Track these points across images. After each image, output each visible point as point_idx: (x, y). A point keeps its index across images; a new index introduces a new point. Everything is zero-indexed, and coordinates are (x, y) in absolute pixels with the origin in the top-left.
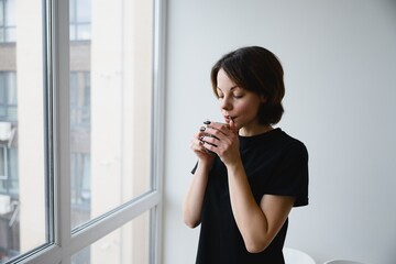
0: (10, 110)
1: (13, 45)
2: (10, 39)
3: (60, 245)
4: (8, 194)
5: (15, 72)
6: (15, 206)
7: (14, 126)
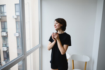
0: (6, 29)
1: (6, 16)
2: (5, 15)
3: (25, 55)
4: (6, 47)
5: (6, 22)
6: (8, 49)
7: (7, 33)
